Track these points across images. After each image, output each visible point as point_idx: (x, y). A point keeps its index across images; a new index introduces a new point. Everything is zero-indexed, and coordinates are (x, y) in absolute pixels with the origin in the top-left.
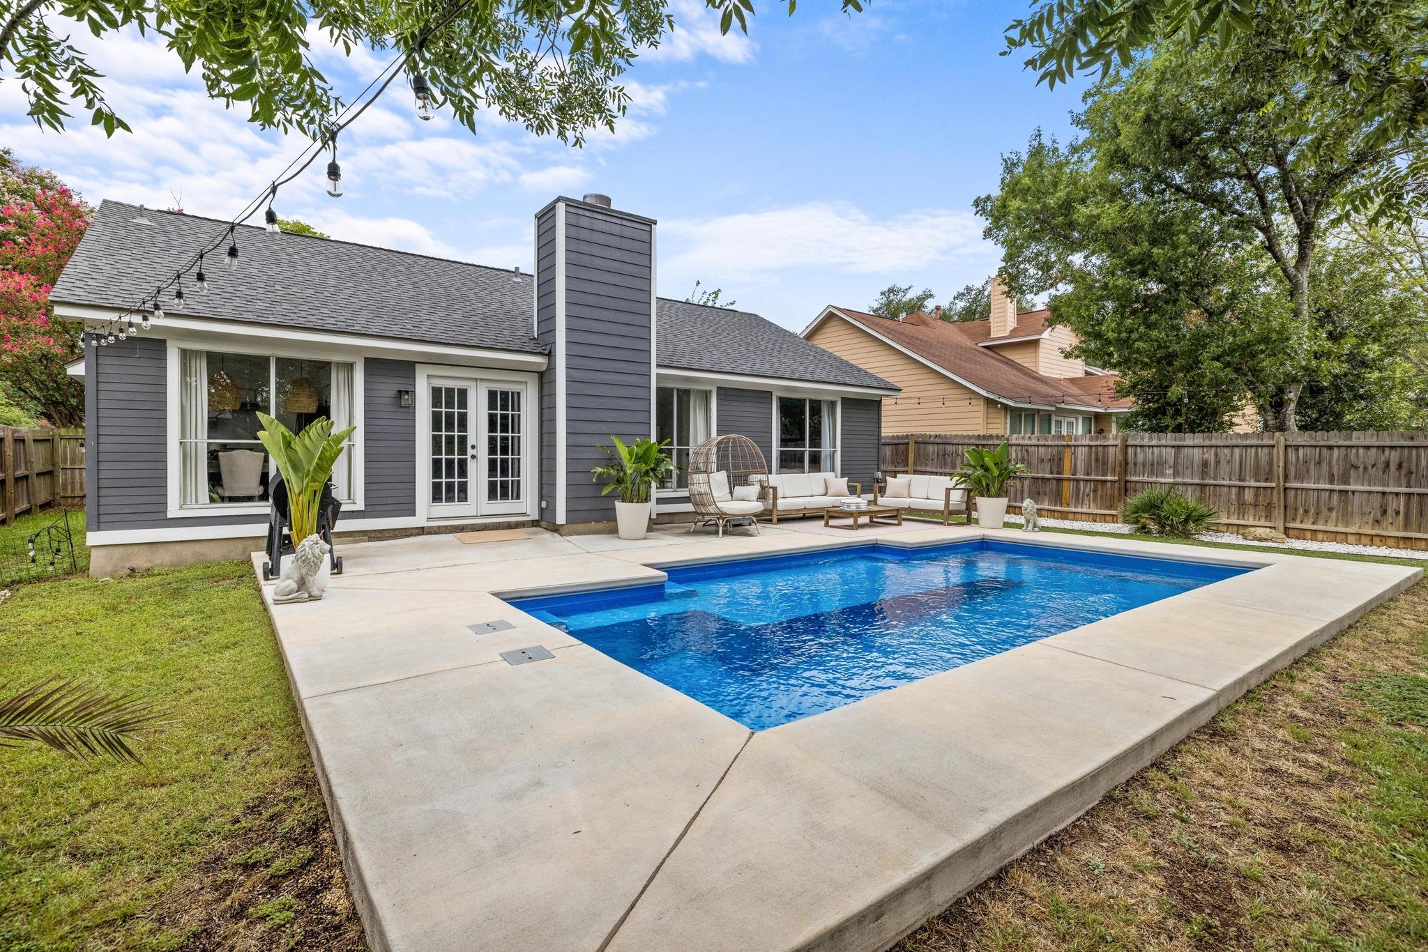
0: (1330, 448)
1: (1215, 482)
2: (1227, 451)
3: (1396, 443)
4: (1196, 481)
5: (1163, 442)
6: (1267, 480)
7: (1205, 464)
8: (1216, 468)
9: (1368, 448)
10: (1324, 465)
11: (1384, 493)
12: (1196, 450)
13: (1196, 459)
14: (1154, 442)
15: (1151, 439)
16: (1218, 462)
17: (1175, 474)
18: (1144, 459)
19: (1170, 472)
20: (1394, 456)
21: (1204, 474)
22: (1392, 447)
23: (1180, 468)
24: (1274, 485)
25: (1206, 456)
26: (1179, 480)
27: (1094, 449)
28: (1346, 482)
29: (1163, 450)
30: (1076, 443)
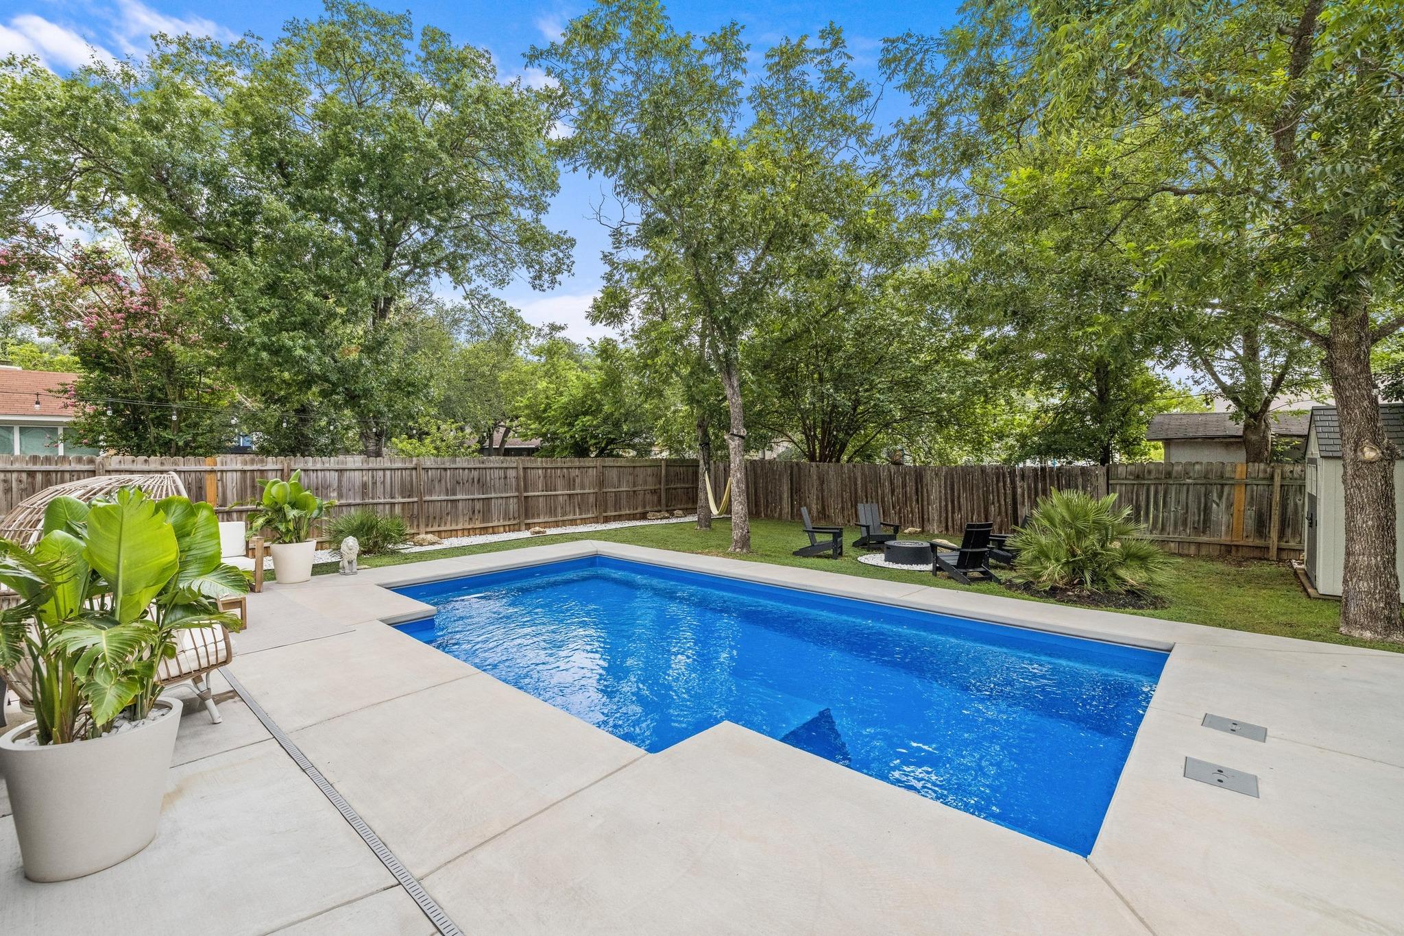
0: (445, 469)
1: (375, 501)
2: (381, 473)
3: (478, 466)
4: (358, 501)
5: (327, 466)
6: (409, 497)
7: (364, 485)
8: (373, 489)
9: (464, 469)
10: (443, 482)
11: (473, 500)
12: (357, 473)
13: (358, 483)
14: (319, 466)
15: (314, 462)
16: (374, 483)
17: (340, 496)
18: (309, 483)
19: (335, 494)
20: (475, 474)
21: (364, 494)
22: (475, 469)
23: (344, 491)
24: (416, 499)
25: (365, 478)
26: (343, 501)
27: (248, 474)
28: (455, 494)
29: (327, 473)
30: (224, 468)
